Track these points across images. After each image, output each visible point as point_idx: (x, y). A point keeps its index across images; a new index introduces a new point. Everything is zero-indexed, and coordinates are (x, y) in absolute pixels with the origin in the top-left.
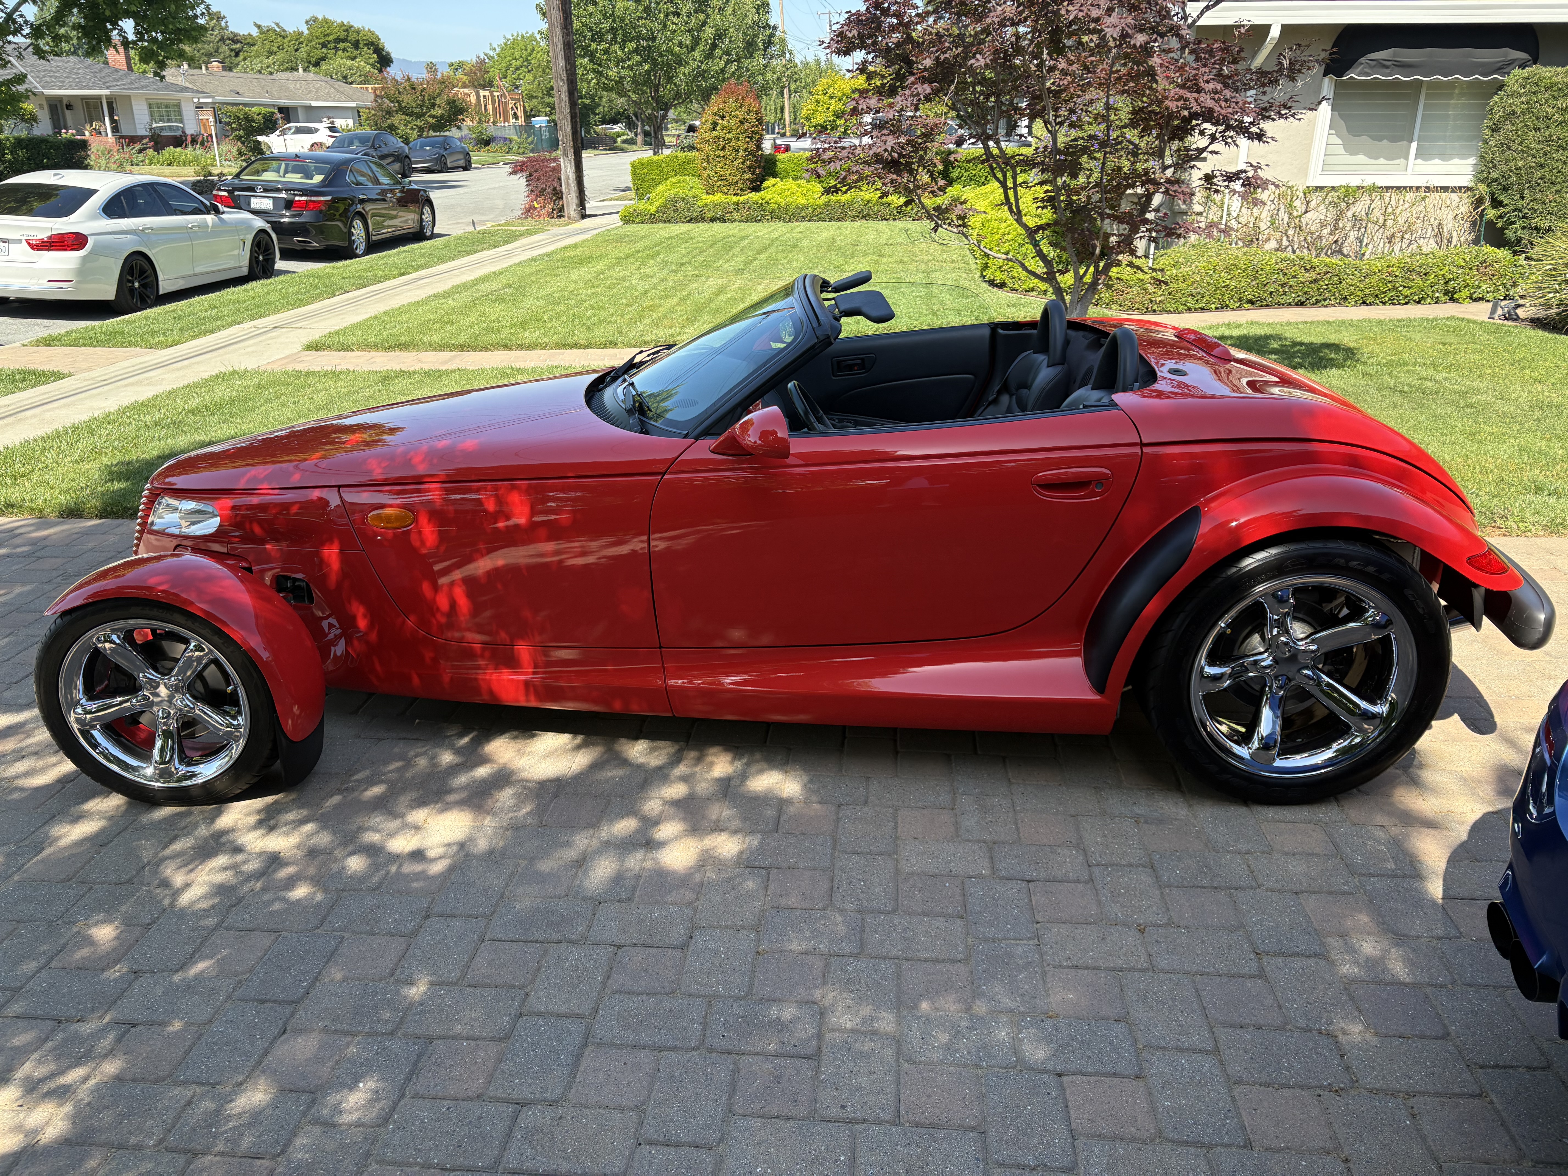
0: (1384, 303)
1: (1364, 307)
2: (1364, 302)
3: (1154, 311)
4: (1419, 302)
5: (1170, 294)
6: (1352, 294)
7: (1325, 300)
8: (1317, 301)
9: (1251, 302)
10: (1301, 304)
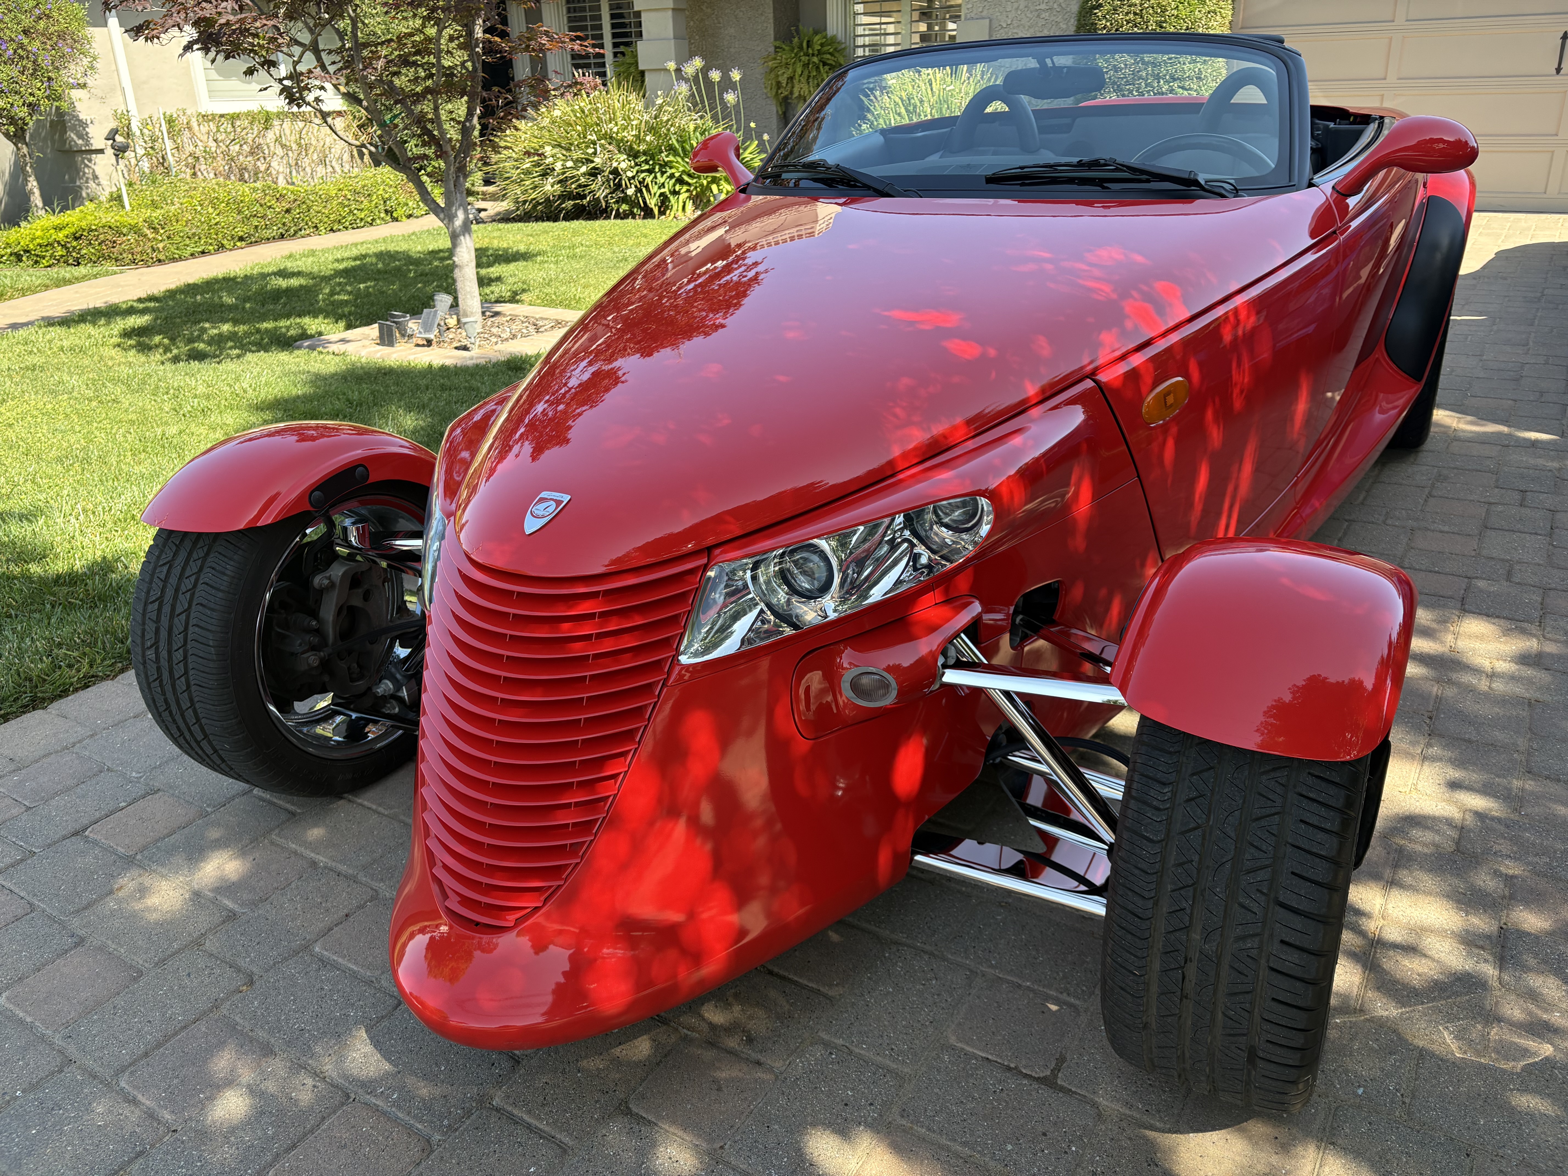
0: (346, 228)
1: (332, 234)
2: (332, 230)
3: (159, 261)
4: (371, 224)
5: (169, 238)
6: (321, 221)
7: (300, 230)
8: (296, 232)
9: (241, 239)
10: (282, 236)
